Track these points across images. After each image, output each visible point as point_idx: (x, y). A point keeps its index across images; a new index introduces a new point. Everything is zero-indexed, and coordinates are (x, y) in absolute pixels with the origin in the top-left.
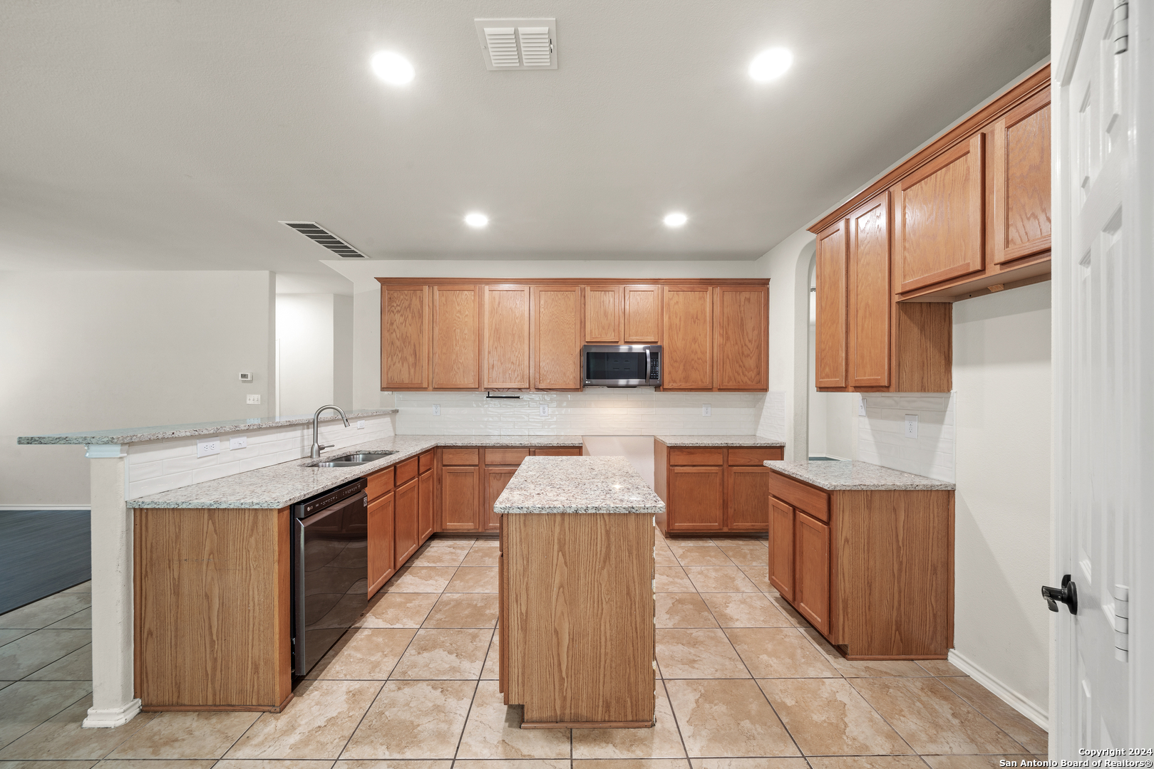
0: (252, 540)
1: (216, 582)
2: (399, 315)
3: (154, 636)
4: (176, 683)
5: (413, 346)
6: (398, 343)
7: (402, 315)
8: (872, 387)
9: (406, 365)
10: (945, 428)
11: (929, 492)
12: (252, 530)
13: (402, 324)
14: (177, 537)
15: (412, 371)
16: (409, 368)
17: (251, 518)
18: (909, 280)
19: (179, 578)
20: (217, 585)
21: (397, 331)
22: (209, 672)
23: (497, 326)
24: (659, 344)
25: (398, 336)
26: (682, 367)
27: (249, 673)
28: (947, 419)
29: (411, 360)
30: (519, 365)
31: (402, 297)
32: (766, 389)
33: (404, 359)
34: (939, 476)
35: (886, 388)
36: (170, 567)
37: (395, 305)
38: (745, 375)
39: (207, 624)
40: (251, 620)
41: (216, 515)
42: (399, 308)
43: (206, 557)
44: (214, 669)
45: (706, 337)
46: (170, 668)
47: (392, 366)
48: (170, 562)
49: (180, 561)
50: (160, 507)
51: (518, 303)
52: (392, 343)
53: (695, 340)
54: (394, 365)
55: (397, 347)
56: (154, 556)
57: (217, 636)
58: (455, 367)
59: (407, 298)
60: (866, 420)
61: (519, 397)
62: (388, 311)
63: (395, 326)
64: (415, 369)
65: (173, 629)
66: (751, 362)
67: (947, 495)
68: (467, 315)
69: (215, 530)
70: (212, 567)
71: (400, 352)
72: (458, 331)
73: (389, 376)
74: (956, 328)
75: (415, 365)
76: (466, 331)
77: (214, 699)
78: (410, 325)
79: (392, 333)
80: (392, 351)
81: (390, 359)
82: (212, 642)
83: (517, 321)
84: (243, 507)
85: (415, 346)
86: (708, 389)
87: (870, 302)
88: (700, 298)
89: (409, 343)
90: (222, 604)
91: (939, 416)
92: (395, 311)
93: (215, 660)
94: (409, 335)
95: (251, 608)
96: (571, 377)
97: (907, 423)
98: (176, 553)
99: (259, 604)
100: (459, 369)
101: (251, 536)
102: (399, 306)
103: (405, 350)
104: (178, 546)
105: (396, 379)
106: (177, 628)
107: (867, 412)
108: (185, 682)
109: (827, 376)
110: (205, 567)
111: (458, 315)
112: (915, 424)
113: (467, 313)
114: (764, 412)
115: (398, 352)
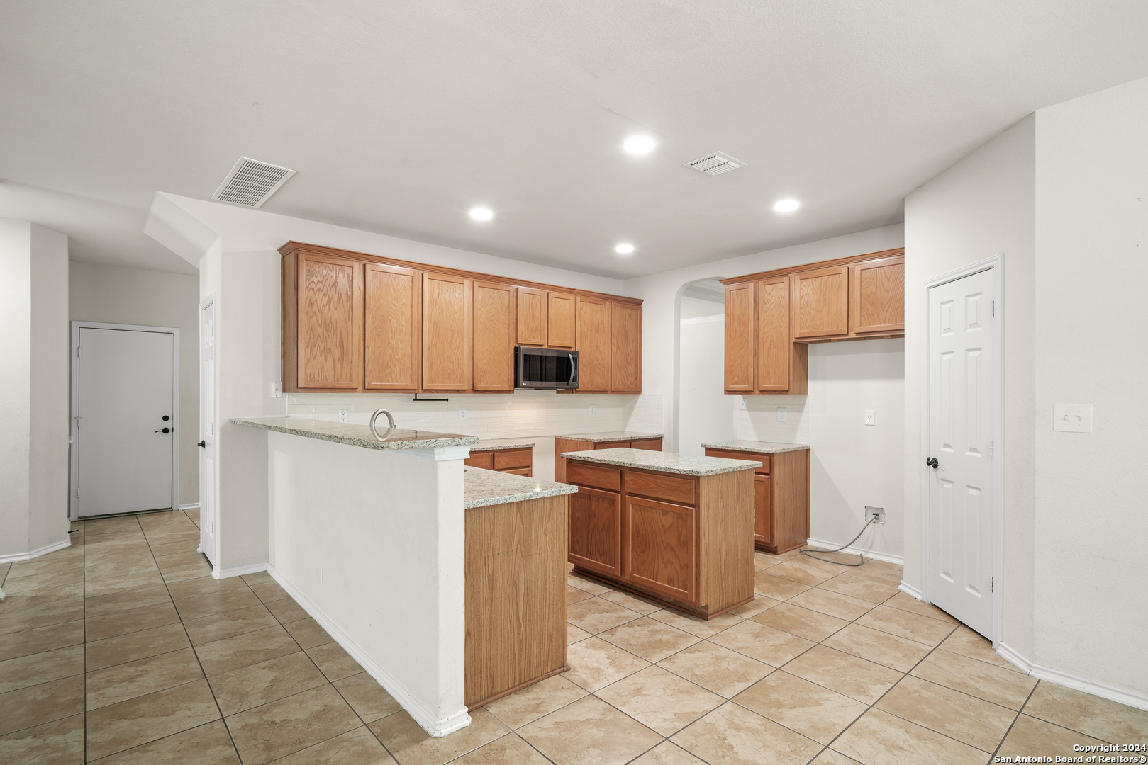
0: (549, 525)
1: (522, 569)
2: (321, 294)
3: (472, 636)
4: (490, 675)
5: (339, 336)
6: (319, 330)
7: (325, 295)
8: (775, 391)
9: (330, 359)
10: (804, 415)
11: (794, 452)
12: (549, 516)
13: (325, 306)
14: (492, 533)
15: (338, 367)
16: (334, 363)
17: (549, 506)
18: (803, 331)
19: (493, 573)
20: (523, 572)
21: (319, 315)
22: (517, 655)
23: (437, 320)
24: (573, 349)
25: (320, 322)
26: (588, 372)
27: (546, 645)
28: (805, 410)
29: (337, 353)
30: (458, 365)
31: (325, 272)
32: (640, 392)
33: (327, 352)
34: (799, 442)
35: (786, 392)
36: (485, 564)
37: (316, 281)
38: (628, 380)
39: (515, 610)
40: (548, 596)
41: (523, 507)
42: (320, 285)
43: (515, 547)
44: (520, 650)
45: (604, 345)
46: (485, 662)
47: (312, 360)
48: (485, 559)
49: (494, 556)
50: (491, 504)
51: (457, 296)
52: (312, 330)
53: (597, 347)
54: (314, 358)
55: (319, 336)
56: (472, 555)
57: (523, 619)
58: (391, 364)
59: (331, 274)
60: (747, 412)
61: (447, 400)
62: (307, 288)
63: (315, 308)
64: (342, 365)
65: (488, 624)
66: (631, 369)
67: (806, 452)
68: (404, 304)
69: (522, 521)
70: (519, 556)
71: (322, 342)
72: (394, 321)
73: (308, 372)
74: (810, 358)
75: (341, 359)
76: (403, 323)
77: (520, 679)
78: (336, 309)
79: (311, 317)
80: (312, 340)
81: (309, 350)
82: (519, 625)
83: (456, 316)
84: (553, 495)
85: (341, 335)
86: (604, 392)
87: (774, 339)
88: (601, 311)
89: (335, 331)
90: (527, 588)
91: (800, 408)
92: (316, 289)
93: (521, 641)
94: (333, 321)
95: (548, 586)
96: (506, 379)
97: (779, 413)
98: (490, 549)
99: (553, 581)
100: (395, 366)
101: (548, 521)
102: (321, 282)
103: (329, 340)
104: (492, 542)
105: (317, 378)
106: (491, 622)
107: (747, 407)
108: (497, 671)
109: (737, 383)
110: (514, 557)
111: (394, 302)
112: (785, 413)
113: (404, 301)
114: (636, 411)
115: (319, 342)
